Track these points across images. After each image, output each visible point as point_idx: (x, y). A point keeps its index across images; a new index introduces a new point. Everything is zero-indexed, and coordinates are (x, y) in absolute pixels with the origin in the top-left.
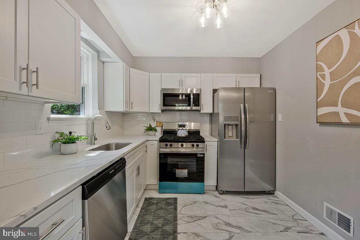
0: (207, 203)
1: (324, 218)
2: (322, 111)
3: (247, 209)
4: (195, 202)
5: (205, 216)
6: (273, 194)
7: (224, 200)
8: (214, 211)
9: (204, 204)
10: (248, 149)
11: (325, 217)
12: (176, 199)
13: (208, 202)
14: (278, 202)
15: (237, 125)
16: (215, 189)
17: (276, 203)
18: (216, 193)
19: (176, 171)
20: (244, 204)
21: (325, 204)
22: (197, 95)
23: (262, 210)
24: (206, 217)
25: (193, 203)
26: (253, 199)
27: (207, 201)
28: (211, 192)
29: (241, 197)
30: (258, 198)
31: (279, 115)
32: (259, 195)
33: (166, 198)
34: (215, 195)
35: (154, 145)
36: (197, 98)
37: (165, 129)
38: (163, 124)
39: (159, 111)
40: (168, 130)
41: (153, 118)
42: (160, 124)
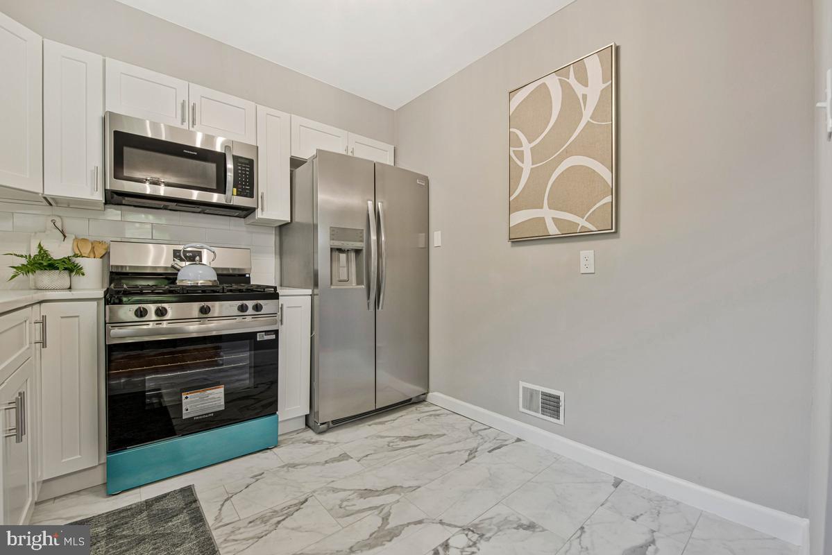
0: (294, 466)
1: (520, 412)
2: (519, 217)
3: (391, 444)
4: (257, 477)
5: (302, 499)
6: (424, 401)
7: (336, 443)
8: (321, 477)
9: (288, 471)
10: (382, 308)
11: (522, 409)
12: (188, 492)
13: (297, 462)
14: (438, 412)
15: (358, 252)
16: (304, 426)
17: (435, 415)
18: (310, 434)
19: (184, 397)
20: (382, 437)
21: (522, 384)
22: (247, 162)
23: (419, 437)
24: (306, 500)
25: (254, 480)
26: (394, 420)
27: (291, 462)
28: (295, 436)
29: (370, 425)
30: (402, 416)
31: (435, 233)
32: (401, 411)
33: (146, 502)
34: (308, 439)
35: (77, 319)
36: (245, 171)
37: (117, 267)
38: (109, 248)
39: (92, 194)
40: (128, 270)
41: (59, 224)
42: (93, 248)
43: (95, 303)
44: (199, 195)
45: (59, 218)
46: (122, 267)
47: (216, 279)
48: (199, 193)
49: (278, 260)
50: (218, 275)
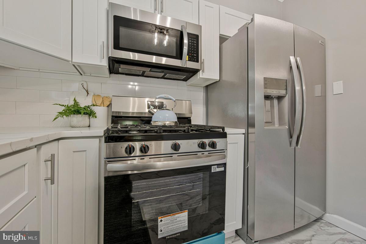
6: (322, 220)
15: (280, 98)
19: (159, 220)
22: (195, 37)
35: (85, 152)
36: (194, 43)
37: (116, 112)
38: (111, 101)
39: (101, 62)
40: (122, 115)
41: (85, 87)
42: (103, 101)
43: (98, 140)
44: (166, 61)
45: (85, 82)
46: (119, 112)
47: (177, 121)
48: (166, 60)
49: (205, 109)
50: (178, 118)
